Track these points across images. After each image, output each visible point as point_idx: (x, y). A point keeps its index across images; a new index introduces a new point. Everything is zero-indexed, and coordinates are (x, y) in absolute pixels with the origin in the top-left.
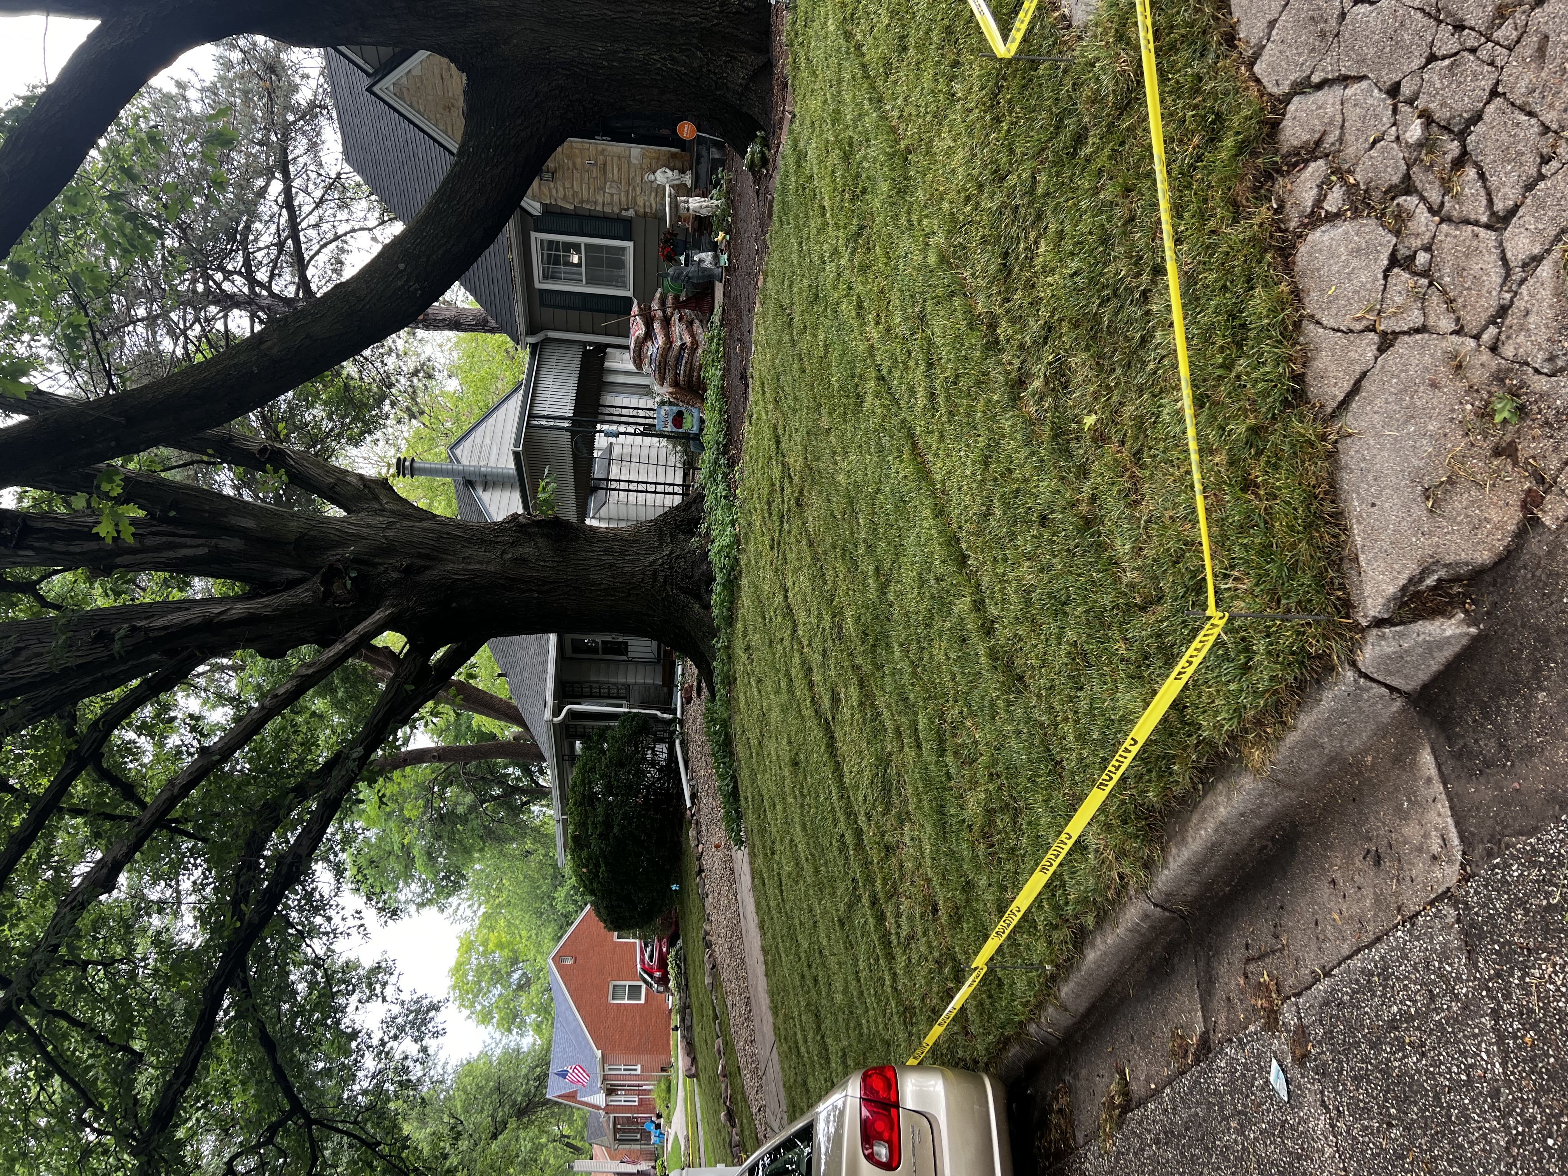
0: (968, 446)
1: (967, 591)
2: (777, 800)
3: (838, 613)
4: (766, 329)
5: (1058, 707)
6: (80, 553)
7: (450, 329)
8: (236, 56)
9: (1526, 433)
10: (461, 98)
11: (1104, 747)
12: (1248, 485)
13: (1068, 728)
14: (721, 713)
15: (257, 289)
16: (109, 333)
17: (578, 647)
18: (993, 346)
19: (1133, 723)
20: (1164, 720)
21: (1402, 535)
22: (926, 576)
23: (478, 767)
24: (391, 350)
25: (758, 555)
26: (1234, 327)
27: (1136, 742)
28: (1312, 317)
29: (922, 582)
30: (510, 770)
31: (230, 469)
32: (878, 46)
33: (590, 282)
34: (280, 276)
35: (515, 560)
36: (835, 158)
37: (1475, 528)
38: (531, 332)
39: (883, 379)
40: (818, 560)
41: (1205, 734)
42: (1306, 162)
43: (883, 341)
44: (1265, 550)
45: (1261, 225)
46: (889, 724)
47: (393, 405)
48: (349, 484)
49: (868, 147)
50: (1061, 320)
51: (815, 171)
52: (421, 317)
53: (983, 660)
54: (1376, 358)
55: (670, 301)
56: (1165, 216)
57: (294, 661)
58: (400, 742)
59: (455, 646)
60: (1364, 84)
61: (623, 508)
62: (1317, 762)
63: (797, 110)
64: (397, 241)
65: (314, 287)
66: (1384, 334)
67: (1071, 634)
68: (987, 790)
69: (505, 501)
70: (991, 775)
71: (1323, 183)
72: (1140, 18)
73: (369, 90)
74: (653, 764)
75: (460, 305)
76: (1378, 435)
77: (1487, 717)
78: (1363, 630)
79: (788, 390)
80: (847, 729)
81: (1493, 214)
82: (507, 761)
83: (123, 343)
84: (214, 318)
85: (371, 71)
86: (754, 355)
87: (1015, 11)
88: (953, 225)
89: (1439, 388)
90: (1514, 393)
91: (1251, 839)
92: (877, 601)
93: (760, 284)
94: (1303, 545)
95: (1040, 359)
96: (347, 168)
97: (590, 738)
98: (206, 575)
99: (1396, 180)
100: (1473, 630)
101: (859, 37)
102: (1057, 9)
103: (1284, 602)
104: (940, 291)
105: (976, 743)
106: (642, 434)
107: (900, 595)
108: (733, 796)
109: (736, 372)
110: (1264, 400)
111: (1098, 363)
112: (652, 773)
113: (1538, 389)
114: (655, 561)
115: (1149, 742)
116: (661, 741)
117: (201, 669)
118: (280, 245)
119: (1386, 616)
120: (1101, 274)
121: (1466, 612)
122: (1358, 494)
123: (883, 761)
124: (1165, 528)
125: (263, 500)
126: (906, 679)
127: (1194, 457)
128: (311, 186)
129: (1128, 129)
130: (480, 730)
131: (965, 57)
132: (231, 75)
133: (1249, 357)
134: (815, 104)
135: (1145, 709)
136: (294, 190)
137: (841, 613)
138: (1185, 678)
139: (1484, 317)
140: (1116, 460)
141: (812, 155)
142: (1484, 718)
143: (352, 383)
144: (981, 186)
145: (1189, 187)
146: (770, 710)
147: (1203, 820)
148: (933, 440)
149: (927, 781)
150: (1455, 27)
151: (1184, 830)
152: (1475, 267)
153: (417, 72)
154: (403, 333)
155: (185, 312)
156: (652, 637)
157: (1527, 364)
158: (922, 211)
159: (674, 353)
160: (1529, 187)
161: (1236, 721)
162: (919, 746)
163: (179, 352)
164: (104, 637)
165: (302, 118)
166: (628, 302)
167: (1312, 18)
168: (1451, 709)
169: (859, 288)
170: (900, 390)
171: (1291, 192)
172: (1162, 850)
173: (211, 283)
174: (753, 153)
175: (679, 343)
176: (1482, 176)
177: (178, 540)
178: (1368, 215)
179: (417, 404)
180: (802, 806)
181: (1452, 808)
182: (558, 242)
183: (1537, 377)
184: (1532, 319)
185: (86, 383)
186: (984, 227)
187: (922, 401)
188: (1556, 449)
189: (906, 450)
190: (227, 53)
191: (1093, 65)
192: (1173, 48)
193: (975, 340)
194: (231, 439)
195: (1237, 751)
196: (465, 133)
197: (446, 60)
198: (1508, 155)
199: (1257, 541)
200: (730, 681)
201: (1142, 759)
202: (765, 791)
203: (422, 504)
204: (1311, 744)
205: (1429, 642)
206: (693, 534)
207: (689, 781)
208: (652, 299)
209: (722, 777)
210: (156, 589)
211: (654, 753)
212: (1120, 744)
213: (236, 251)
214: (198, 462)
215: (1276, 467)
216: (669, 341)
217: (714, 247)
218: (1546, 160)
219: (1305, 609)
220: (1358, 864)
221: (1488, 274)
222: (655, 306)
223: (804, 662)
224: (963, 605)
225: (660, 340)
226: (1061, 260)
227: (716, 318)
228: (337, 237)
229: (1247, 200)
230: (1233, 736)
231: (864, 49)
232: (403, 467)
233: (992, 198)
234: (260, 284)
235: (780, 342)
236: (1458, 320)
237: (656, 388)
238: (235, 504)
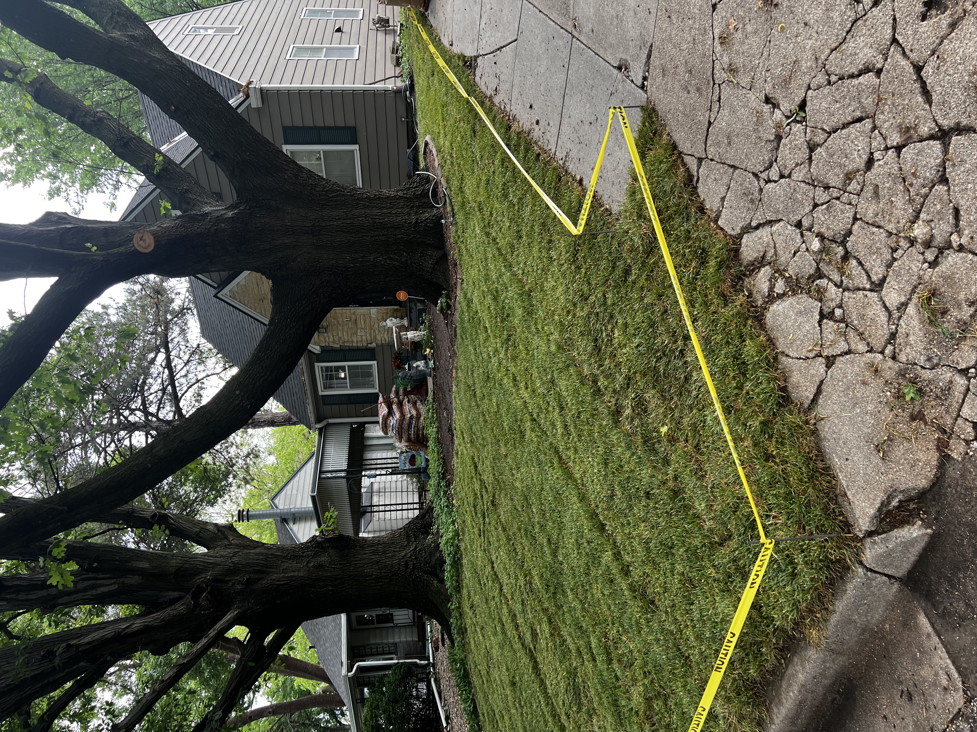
0: (593, 454)
1: (609, 548)
2: (504, 712)
3: (527, 574)
4: (460, 400)
5: (680, 619)
6: (35, 599)
7: (269, 426)
8: (138, 287)
9: (927, 405)
10: (269, 294)
11: (715, 642)
12: (768, 457)
13: (689, 632)
14: (459, 655)
15: (150, 418)
16: (58, 456)
17: (361, 621)
18: (597, 392)
19: (729, 622)
20: (750, 617)
21: (869, 476)
22: (580, 541)
23: (300, 716)
24: (233, 444)
25: (472, 541)
26: (739, 364)
27: (734, 635)
28: (783, 353)
29: (579, 545)
30: (322, 715)
31: (132, 532)
32: (505, 238)
33: (352, 387)
34: (163, 408)
35: (316, 567)
36: (489, 299)
37: (912, 466)
38: (318, 421)
39: (535, 420)
40: (510, 540)
41: (778, 623)
42: (759, 268)
43: (531, 398)
44: (788, 496)
45: (741, 305)
46: (572, 647)
47: (235, 477)
48: (208, 530)
49: (507, 291)
50: (635, 373)
51: (479, 308)
52: (250, 421)
53: (626, 593)
54: (827, 372)
55: (401, 392)
56: (684, 308)
57: (174, 656)
58: (246, 705)
59: (280, 630)
60: (782, 223)
61: (382, 523)
62: (854, 634)
63: (464, 277)
64: (234, 378)
65: (184, 412)
66: (827, 357)
67: (679, 568)
68: (644, 684)
69: (307, 529)
70: (645, 673)
71: (771, 278)
72: (648, 205)
73: (215, 296)
74: (417, 698)
75: (274, 411)
76: (839, 417)
77: (953, 586)
78: (861, 540)
79: (478, 434)
80: (545, 654)
81: (872, 283)
82: (319, 709)
83: (67, 461)
84: (123, 438)
85: (216, 286)
86: (456, 416)
87: (579, 210)
88: (562, 327)
89: (868, 385)
90: (913, 382)
91: (825, 694)
92: (552, 562)
93: (454, 375)
94: (810, 490)
95: (627, 397)
96: (203, 341)
97: (373, 685)
98: (116, 603)
99: (812, 271)
100: (929, 531)
101: (494, 234)
102: (602, 206)
103: (807, 528)
104: (561, 365)
105: (631, 651)
106: (391, 474)
107: (566, 555)
108: (474, 714)
109: (445, 428)
110: (766, 404)
111: (662, 395)
112: (418, 705)
113: (926, 378)
114: (405, 555)
115: (743, 635)
116: (421, 680)
117: (112, 670)
118: (164, 390)
119: (873, 529)
120: (654, 344)
121: (922, 520)
122: (836, 454)
123: (572, 674)
124: (723, 490)
125: (153, 549)
126: (578, 613)
127: (731, 444)
128: (182, 354)
129: (654, 263)
130: (300, 689)
131: (555, 237)
132: (134, 298)
133: (751, 380)
134: (473, 272)
135: (735, 612)
136: (172, 357)
137: (530, 573)
138: (756, 586)
139: (883, 340)
140: (685, 452)
141: (475, 300)
142: (952, 588)
143: (208, 467)
144: (575, 305)
145: (695, 289)
146: (492, 648)
147: (790, 685)
148: (571, 453)
149: (603, 683)
150: (825, 188)
151: (778, 694)
152: (870, 313)
153: (243, 283)
154: (240, 432)
155: (105, 437)
156: (408, 607)
157: (917, 364)
158: (543, 322)
159: (406, 422)
160: (889, 266)
161: (795, 611)
162: (594, 660)
163: (101, 462)
164: (50, 655)
165: (176, 316)
166: (376, 396)
167: (744, 194)
168: (930, 585)
169: (513, 369)
170: (546, 426)
171: (754, 285)
172: (768, 711)
173: (122, 418)
174: (441, 303)
175: (409, 416)
176: (860, 263)
177: (99, 582)
178: (801, 292)
179: (250, 475)
180: (522, 714)
181: (948, 652)
182: (331, 367)
183: (923, 371)
184: (911, 338)
185: (43, 488)
186: (580, 326)
187: (560, 431)
188: (947, 412)
189: (555, 461)
190: (132, 287)
191: (627, 232)
192: (670, 218)
193: (586, 391)
194: (133, 511)
195: (801, 633)
196: (273, 312)
197: (260, 274)
198: (872, 250)
199: (782, 491)
200: (463, 631)
201: (741, 647)
202: (495, 708)
203: (255, 538)
204: (848, 621)
205: (904, 542)
206: (428, 534)
207: (443, 707)
208: (391, 392)
209: (465, 701)
210: (83, 617)
211: (417, 690)
212: (724, 638)
213: (137, 397)
214: (112, 529)
215: (783, 444)
216: (403, 415)
217: (425, 358)
218: (894, 250)
219: (822, 531)
220: (898, 701)
221: (879, 316)
222: (392, 395)
223: (510, 611)
224: (607, 557)
225: (397, 415)
226: (629, 339)
227: (430, 398)
228: (198, 381)
229: (730, 292)
230: (796, 623)
231: (498, 240)
232: (242, 516)
233: (582, 310)
234: (152, 415)
235: (470, 406)
236: (868, 344)
237: (397, 444)
238: (136, 553)
